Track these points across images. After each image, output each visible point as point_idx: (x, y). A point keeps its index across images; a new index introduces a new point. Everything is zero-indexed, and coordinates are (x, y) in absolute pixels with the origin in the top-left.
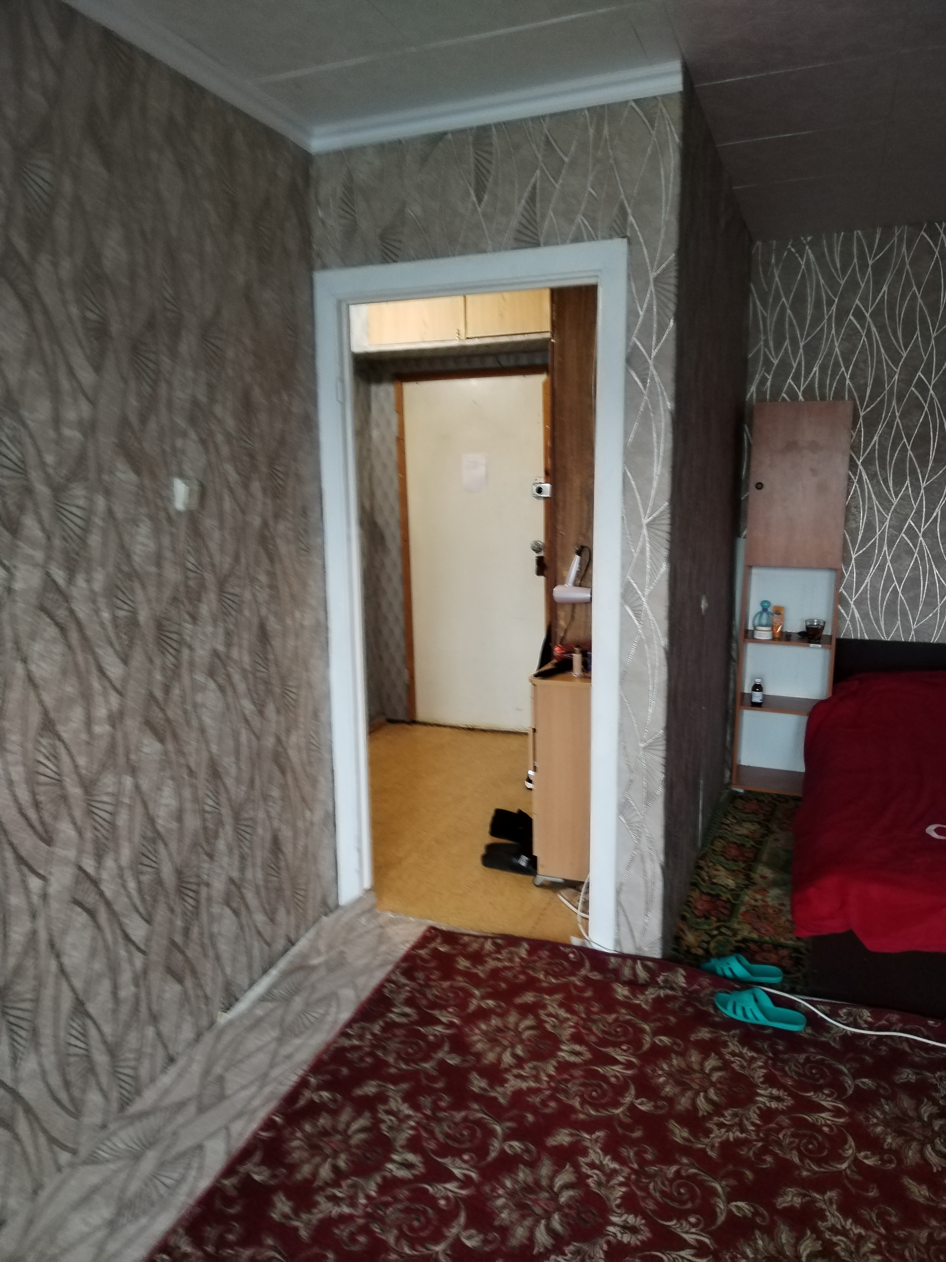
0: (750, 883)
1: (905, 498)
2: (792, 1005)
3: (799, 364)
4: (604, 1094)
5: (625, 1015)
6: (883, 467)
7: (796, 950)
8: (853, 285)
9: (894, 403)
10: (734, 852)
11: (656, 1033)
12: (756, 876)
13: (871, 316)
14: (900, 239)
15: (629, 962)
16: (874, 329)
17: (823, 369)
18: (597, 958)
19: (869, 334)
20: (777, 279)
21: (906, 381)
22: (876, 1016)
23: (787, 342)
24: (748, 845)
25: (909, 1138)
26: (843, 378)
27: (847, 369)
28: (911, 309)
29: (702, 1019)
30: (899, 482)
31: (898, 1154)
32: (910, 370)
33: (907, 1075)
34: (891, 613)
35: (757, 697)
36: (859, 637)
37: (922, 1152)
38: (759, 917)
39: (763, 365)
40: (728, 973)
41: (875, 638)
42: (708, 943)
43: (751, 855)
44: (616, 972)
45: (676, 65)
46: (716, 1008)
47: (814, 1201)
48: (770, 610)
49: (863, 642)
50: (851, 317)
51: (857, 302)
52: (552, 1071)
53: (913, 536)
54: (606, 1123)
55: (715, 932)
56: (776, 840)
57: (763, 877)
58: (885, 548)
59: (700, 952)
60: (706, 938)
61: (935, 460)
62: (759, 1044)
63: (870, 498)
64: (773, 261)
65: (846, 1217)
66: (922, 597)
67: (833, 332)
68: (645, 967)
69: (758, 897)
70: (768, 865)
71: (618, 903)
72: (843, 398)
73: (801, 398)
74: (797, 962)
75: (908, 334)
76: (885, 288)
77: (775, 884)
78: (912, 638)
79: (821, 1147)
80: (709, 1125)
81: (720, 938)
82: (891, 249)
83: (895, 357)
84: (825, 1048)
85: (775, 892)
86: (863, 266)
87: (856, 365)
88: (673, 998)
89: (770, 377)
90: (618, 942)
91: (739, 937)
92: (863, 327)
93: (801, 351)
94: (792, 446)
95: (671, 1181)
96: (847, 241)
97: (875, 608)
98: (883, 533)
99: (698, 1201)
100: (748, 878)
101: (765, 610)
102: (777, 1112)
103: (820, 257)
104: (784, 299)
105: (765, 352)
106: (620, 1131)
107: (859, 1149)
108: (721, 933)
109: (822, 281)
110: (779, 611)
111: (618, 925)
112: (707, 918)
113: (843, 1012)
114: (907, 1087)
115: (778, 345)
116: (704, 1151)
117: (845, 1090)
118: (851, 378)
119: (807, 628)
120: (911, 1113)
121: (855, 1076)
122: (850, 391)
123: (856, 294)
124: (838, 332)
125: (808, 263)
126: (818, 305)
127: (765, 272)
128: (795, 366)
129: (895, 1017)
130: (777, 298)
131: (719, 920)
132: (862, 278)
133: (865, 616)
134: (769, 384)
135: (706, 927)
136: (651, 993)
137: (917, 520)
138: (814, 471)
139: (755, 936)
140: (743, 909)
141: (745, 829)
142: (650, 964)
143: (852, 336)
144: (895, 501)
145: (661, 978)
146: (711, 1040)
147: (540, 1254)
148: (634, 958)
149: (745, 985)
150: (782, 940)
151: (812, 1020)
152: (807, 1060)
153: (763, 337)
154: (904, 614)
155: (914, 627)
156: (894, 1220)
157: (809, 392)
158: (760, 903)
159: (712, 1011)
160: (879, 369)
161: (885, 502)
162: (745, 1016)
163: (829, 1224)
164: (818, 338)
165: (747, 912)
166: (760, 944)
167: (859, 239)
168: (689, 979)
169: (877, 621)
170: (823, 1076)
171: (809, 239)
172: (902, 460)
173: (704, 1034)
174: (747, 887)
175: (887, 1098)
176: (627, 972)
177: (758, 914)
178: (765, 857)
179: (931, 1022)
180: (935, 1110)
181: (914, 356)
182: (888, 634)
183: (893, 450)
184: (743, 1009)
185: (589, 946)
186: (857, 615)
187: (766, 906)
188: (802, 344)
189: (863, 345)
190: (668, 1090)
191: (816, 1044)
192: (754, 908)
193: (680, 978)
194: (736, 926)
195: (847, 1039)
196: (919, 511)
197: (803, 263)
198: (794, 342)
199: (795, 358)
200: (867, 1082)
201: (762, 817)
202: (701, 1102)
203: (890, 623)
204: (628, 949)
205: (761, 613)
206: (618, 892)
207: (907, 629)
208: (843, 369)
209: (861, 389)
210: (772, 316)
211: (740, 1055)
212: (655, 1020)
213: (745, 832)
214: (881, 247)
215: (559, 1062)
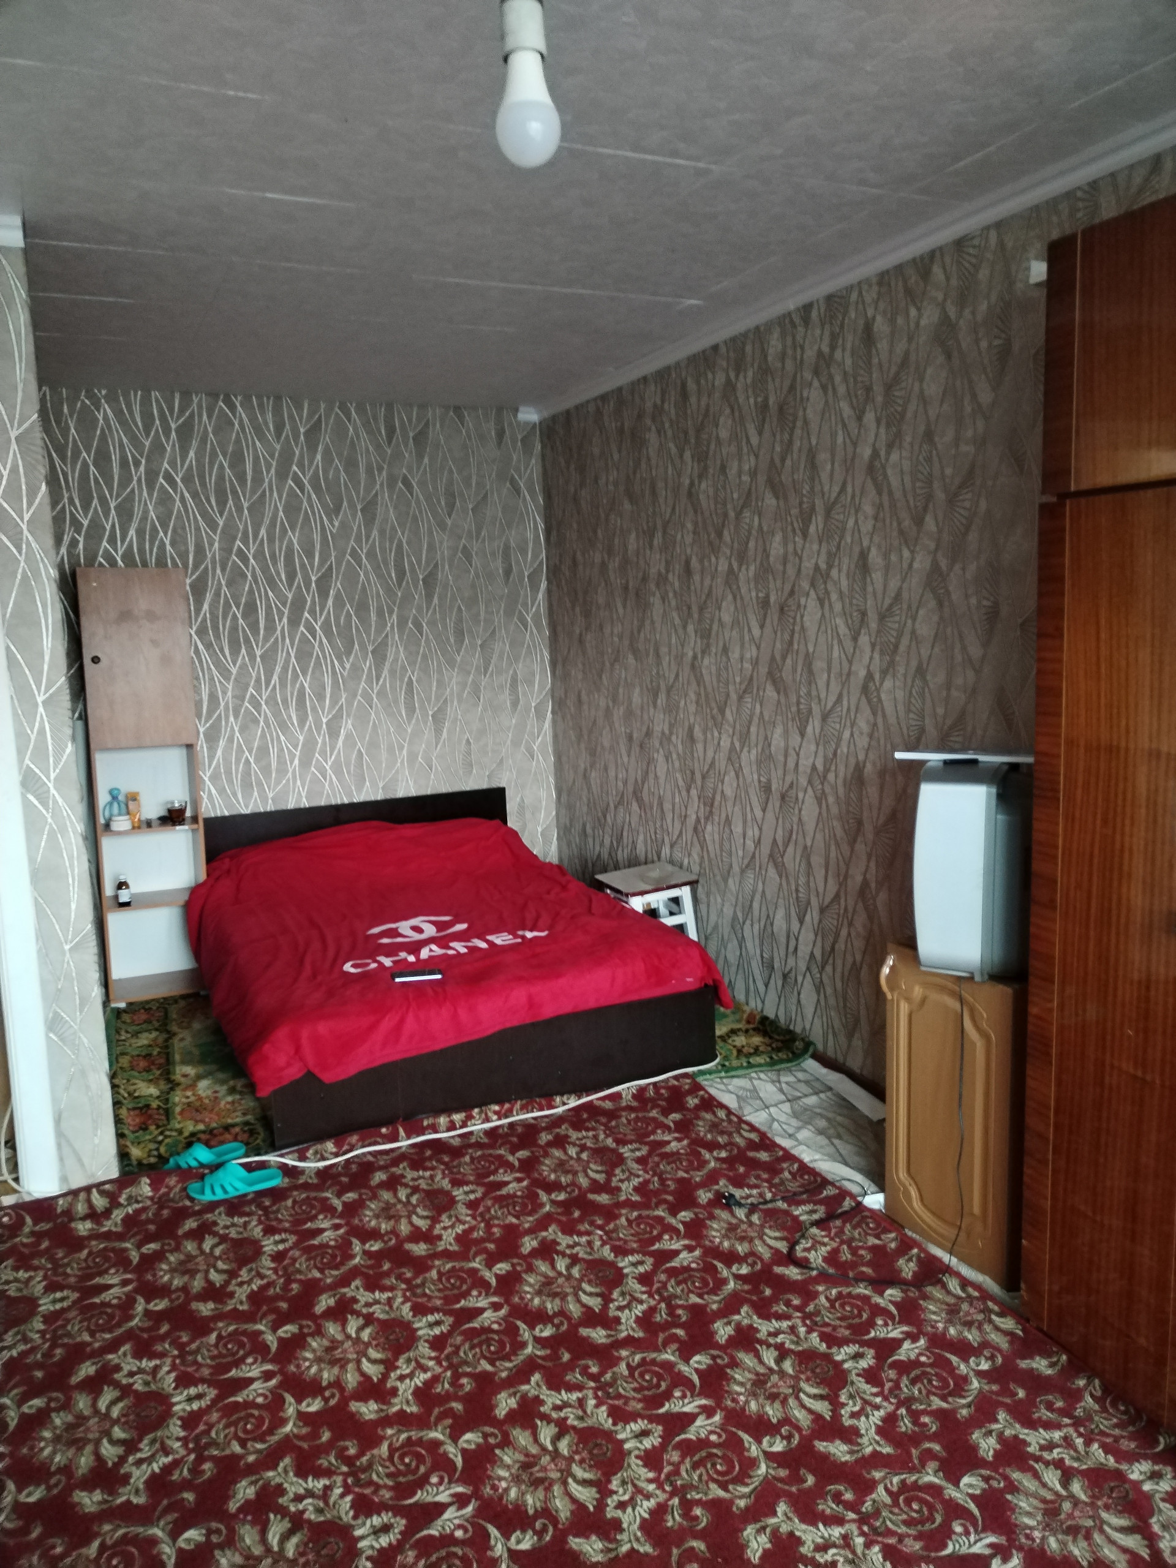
0: (173, 1085)
1: (243, 666)
2: (263, 1165)
3: (113, 526)
4: (111, 1317)
5: (97, 1245)
6: (217, 636)
7: (247, 1123)
8: (158, 448)
9: (218, 571)
10: (143, 1064)
11: (139, 1246)
12: (177, 1077)
13: (182, 480)
14: (200, 407)
15: (82, 1196)
16: (187, 495)
17: (140, 533)
18: (42, 1208)
19: (183, 499)
20: (73, 431)
21: (227, 550)
22: (338, 1145)
23: (95, 501)
24: (155, 1053)
25: (397, 1218)
26: (162, 545)
27: (166, 534)
28: (221, 477)
29: (182, 1214)
30: (235, 651)
31: (394, 1232)
32: (229, 537)
33: (379, 1177)
34: (247, 785)
35: (124, 896)
36: (219, 814)
37: (411, 1223)
38: (197, 1110)
39: (71, 524)
40: (194, 1164)
41: (234, 812)
42: (157, 1149)
43: (162, 1061)
44: (69, 1214)
45: (17, 221)
46: (192, 1200)
47: (345, 1294)
48: (121, 798)
49: (224, 819)
50: (161, 480)
51: (166, 465)
52: (42, 1327)
53: (257, 706)
54: (130, 1335)
55: (160, 1138)
56: (182, 1039)
57: (185, 1076)
58: (232, 719)
59: (153, 1160)
60: (153, 1146)
61: (266, 629)
62: (247, 1209)
63: (209, 669)
64: (66, 410)
65: (373, 1292)
66: (274, 765)
67: (145, 494)
68: (102, 1193)
69: (189, 1093)
70: (184, 1062)
71: (60, 1134)
72: (166, 565)
73: (120, 563)
74: (252, 1132)
75: (222, 503)
76: (192, 454)
77: (199, 1077)
78: (270, 807)
79: (334, 1256)
80: (231, 1288)
81: (167, 1141)
82: (192, 415)
83: (212, 525)
84: (306, 1186)
85: (203, 1084)
86: (167, 431)
87: (174, 531)
88: (144, 1209)
89: (81, 539)
90: (64, 1179)
91: (186, 1134)
92: (176, 492)
93: (113, 511)
94: (125, 616)
95: (216, 1346)
96: (146, 402)
97: (230, 781)
98: (227, 704)
99: (248, 1346)
100: (169, 1081)
101: (114, 798)
102: (286, 1251)
103: (119, 413)
104: (84, 454)
105: (71, 512)
106: (145, 1336)
107: (363, 1243)
108: (166, 1137)
109: (125, 440)
110: (133, 797)
111: (61, 1159)
112: (145, 1129)
113: (310, 1153)
114: (383, 1185)
115: (86, 506)
116: (235, 1310)
117: (335, 1209)
118: (172, 544)
119: (170, 811)
120: (393, 1201)
121: (339, 1195)
122: (172, 558)
123: (163, 458)
124: (150, 495)
125: (106, 418)
126: (124, 463)
127: (58, 423)
128: (108, 528)
129: (354, 1139)
130: (76, 454)
131: (158, 1127)
132: (168, 441)
133: (221, 791)
134: (81, 546)
135: (148, 1137)
136: (118, 1215)
137: (258, 688)
138: (155, 643)
139: (201, 1127)
140: (178, 1109)
141: (145, 1039)
142: (107, 1187)
143: (165, 501)
144: (234, 671)
145: (124, 1196)
146: (199, 1227)
147: (114, 1464)
148: (88, 1189)
149: (215, 1167)
150: (230, 1121)
151: (286, 1170)
152: (295, 1202)
153: (66, 495)
154: (260, 784)
155: (270, 795)
156: (409, 1275)
157: (128, 556)
158: (192, 1099)
159: (188, 1203)
160: (198, 537)
161: (225, 673)
162: (225, 1191)
163: (362, 1303)
164: (130, 498)
165: (183, 1111)
166: (211, 1132)
167: (157, 401)
168: (154, 1185)
169: (235, 795)
170: (313, 1207)
171: (104, 392)
172: (234, 628)
173: (191, 1224)
174: (172, 1089)
175: (370, 1199)
176: (81, 1208)
177: (195, 1109)
178: (177, 1057)
179: (384, 1130)
180: (409, 1191)
181: (230, 526)
182: (247, 807)
183: (225, 618)
184: (223, 1187)
185: (27, 1199)
186: (214, 791)
187: (200, 1099)
188: (112, 505)
189: (179, 511)
190: (177, 1282)
191: (296, 1187)
192: (189, 1104)
193: (145, 1188)
194: (178, 1126)
195: (323, 1174)
196: (258, 680)
197: (101, 418)
198: (103, 502)
199: (107, 521)
200: (351, 1196)
201: (156, 1024)
202: (214, 1276)
203: (247, 795)
204: (78, 1181)
205: (111, 804)
206: (58, 1120)
207: (264, 798)
208: (161, 534)
209: (184, 556)
210: (73, 472)
211: (233, 1225)
212: (133, 1236)
213: (146, 1042)
214: (182, 411)
215: (44, 1316)
